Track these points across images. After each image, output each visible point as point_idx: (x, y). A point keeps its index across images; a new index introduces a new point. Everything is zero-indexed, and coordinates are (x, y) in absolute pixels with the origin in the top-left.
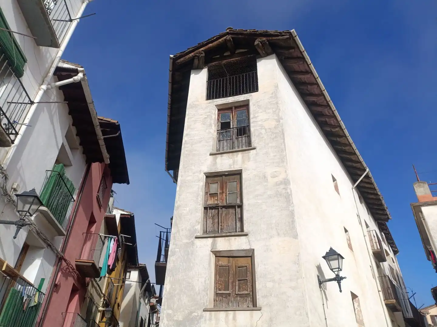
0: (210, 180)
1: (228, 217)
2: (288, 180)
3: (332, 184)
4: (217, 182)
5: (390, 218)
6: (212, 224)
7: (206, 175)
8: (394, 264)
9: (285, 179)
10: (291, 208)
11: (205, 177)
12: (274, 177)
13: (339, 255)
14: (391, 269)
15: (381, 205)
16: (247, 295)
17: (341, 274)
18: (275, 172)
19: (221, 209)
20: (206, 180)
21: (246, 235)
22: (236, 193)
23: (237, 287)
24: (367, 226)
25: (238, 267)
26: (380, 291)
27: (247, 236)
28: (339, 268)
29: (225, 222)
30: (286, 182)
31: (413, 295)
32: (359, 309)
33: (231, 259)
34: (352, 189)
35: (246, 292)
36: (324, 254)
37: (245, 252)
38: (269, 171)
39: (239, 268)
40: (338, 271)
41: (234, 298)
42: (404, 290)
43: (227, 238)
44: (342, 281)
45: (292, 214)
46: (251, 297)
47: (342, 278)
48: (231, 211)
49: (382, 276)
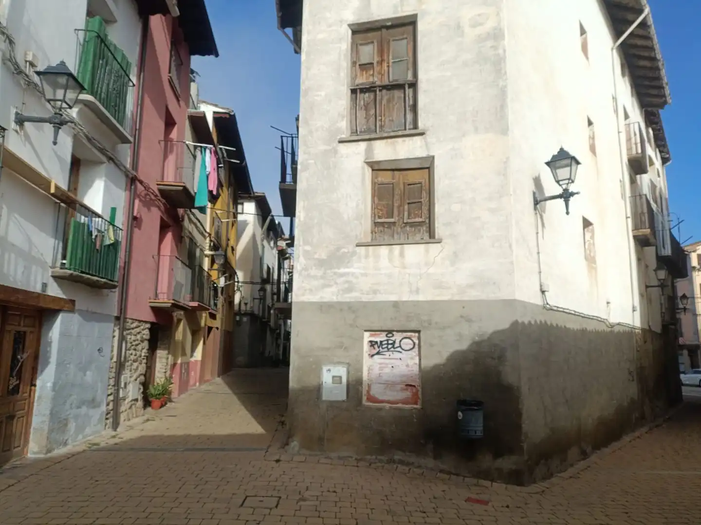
0: (357, 36)
1: (391, 105)
2: (500, 29)
3: (578, 40)
4: (373, 42)
5: (669, 100)
6: (366, 118)
7: (353, 27)
8: (659, 179)
9: (495, 29)
10: (501, 83)
11: (350, 32)
12: (474, 26)
13: (573, 158)
14: (653, 187)
15: (659, 78)
16: (421, 224)
17: (572, 188)
18: (479, 15)
19: (380, 91)
20: (352, 38)
21: (422, 134)
22: (406, 61)
23: (406, 214)
24: (627, 116)
25: (409, 185)
26: (629, 217)
27: (424, 136)
28: (569, 179)
29: (387, 114)
30: (497, 35)
31: (679, 223)
32: (592, 242)
33: (396, 172)
34: (612, 49)
35: (420, 220)
36: (549, 159)
37: (419, 161)
38: (467, 14)
39: (410, 186)
40: (567, 184)
41: (401, 228)
42: (666, 218)
43: (389, 140)
44: (572, 199)
45: (503, 93)
46: (428, 225)
47: (572, 194)
48: (398, 94)
49: (636, 195)
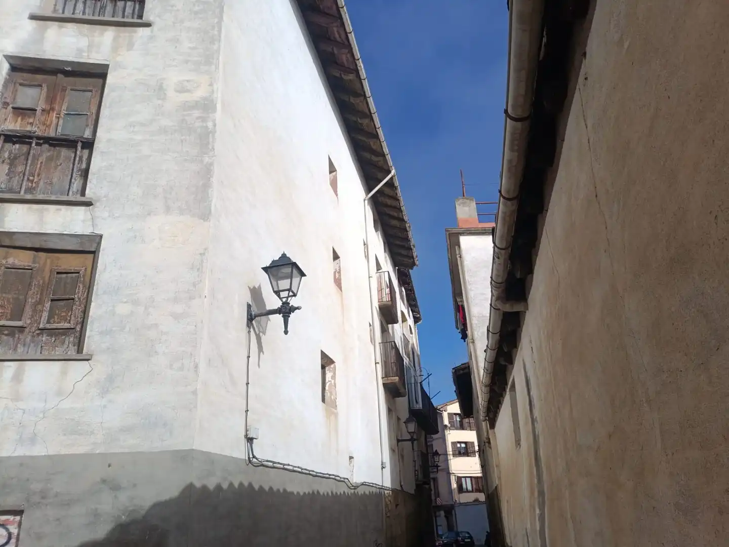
0: (20, 77)
1: (53, 164)
2: (212, 101)
4: (40, 86)
6: (8, 175)
7: (12, 62)
9: (205, 99)
10: (206, 159)
11: (6, 66)
12: (182, 90)
13: (295, 265)
16: (66, 331)
17: (293, 302)
18: (188, 81)
19: (37, 144)
20: (9, 74)
21: (88, 204)
22: (85, 117)
23: (45, 315)
24: (379, 266)
25: (58, 273)
27: (91, 207)
28: (289, 290)
29: (43, 175)
30: (207, 106)
33: (41, 254)
34: (365, 200)
35: (67, 325)
36: (267, 263)
37: (74, 240)
38: (173, 77)
39: (59, 276)
40: (287, 298)
41: (33, 336)
43: (35, 207)
44: (292, 315)
45: (207, 172)
46: (78, 334)
47: (293, 309)
48: (65, 152)
49: (386, 342)
